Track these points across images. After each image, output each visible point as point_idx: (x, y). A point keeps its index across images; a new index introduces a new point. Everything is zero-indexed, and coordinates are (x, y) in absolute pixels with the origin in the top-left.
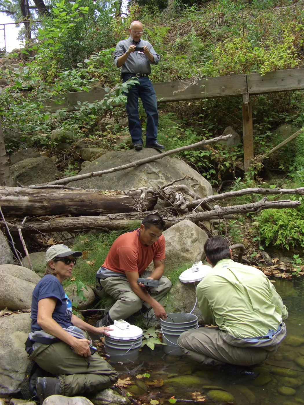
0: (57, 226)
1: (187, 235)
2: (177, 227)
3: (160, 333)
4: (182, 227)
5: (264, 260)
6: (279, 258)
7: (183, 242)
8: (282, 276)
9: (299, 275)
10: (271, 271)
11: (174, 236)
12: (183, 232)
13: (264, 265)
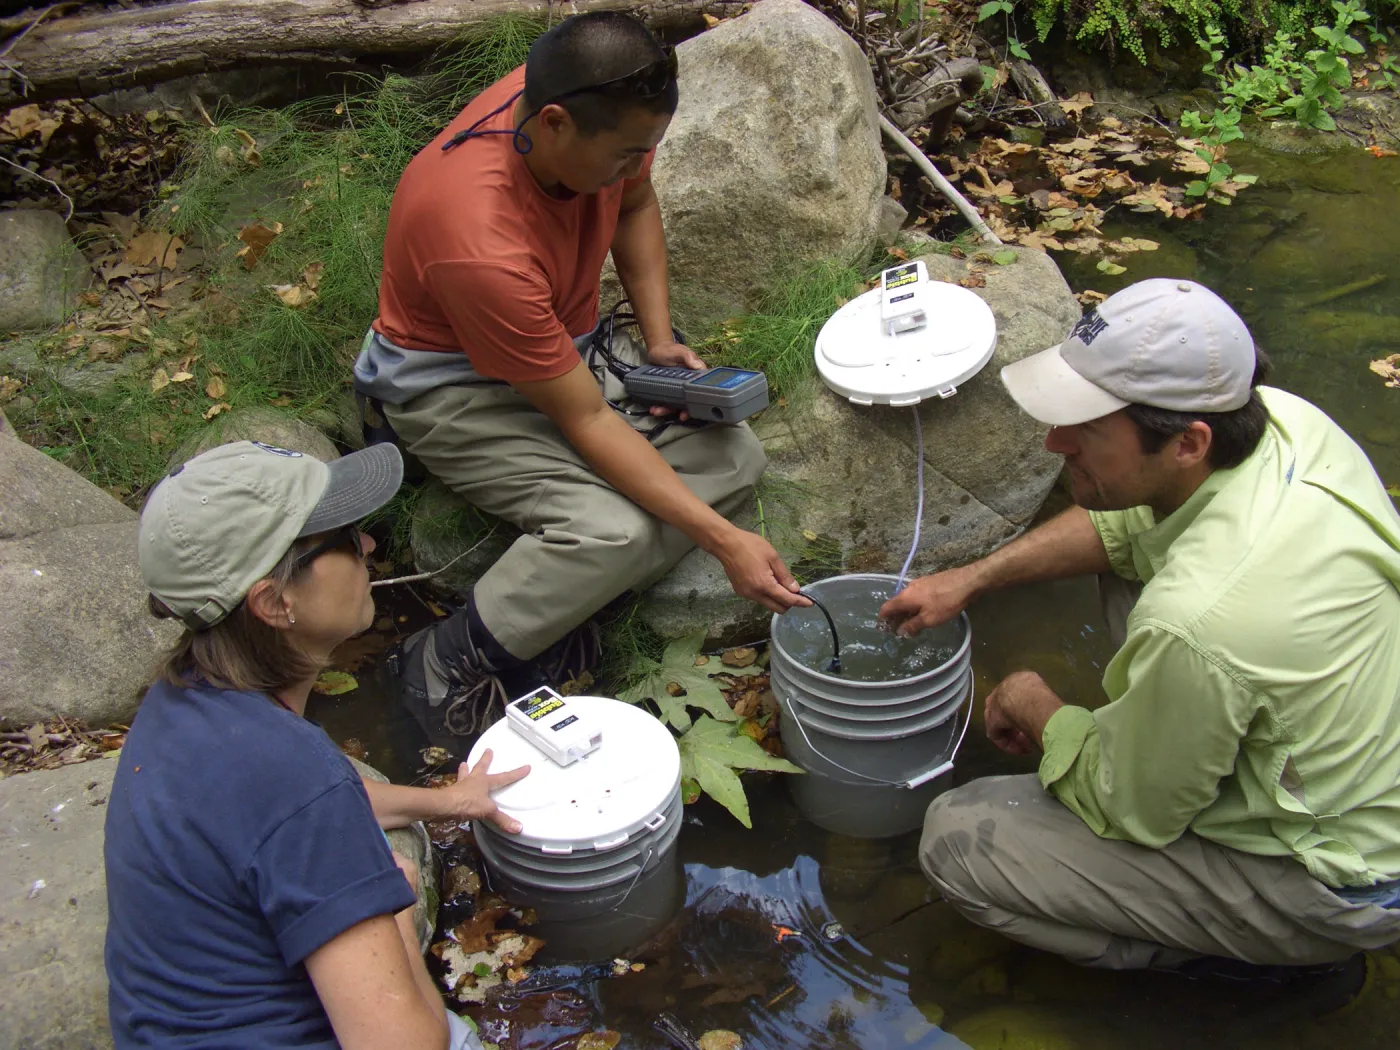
0: (67, 73)
1: (811, 96)
2: (743, 45)
3: (738, 680)
4: (781, 49)
5: (1031, 108)
6: (1092, 97)
7: (798, 138)
8: (1159, 209)
9: (1226, 202)
10: (1097, 178)
11: (741, 105)
12: (790, 78)
13: (1033, 131)
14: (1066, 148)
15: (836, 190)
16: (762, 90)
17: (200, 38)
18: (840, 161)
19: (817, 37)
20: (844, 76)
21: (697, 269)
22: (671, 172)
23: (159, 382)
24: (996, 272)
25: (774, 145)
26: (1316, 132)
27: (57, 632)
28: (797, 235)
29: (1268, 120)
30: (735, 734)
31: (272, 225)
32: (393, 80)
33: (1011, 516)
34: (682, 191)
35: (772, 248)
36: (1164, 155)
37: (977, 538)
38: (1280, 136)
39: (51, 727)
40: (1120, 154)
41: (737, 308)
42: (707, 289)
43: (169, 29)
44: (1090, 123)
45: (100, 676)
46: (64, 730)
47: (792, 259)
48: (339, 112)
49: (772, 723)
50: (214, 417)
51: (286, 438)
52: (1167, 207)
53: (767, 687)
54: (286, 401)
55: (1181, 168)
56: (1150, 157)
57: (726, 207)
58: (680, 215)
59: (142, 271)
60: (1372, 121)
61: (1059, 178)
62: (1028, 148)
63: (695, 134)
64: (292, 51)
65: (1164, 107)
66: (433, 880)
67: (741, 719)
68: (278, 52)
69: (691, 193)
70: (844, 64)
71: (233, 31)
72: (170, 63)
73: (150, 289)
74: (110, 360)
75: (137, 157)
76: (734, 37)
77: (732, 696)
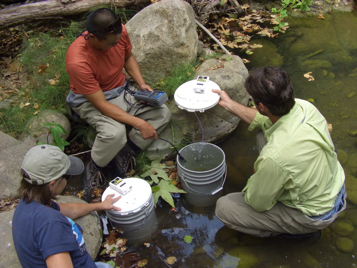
1: (178, 22)
2: (161, 9)
3: (170, 169)
4: (170, 10)
5: (234, 9)
6: (249, 5)
7: (176, 33)
8: (267, 35)
9: (284, 32)
10: (251, 27)
11: (161, 25)
12: (173, 18)
13: (234, 15)
14: (243, 19)
15: (186, 45)
16: (166, 21)
17: (23, 15)
18: (186, 38)
19: (179, 6)
20: (186, 16)
21: (153, 67)
22: (145, 43)
23: (22, 106)
24: (227, 63)
25: (170, 35)
26: (305, 11)
27: (5, 177)
28: (177, 57)
29: (293, 9)
30: (170, 184)
31: (46, 64)
32: (73, 23)
33: (233, 123)
34: (148, 48)
35: (171, 61)
36: (268, 20)
37: (225, 130)
38: (296, 13)
39: (6, 200)
40: (257, 20)
41: (163, 75)
42: (156, 71)
43: (15, 14)
44: (249, 12)
45: (16, 186)
46: (9, 201)
47: (176, 63)
48: (60, 31)
49: (179, 180)
50: (37, 114)
51: (55, 118)
52: (269, 34)
53: (176, 171)
54: (53, 107)
55: (272, 23)
56: (264, 20)
57: (159, 51)
58: (148, 54)
59: (13, 73)
60: (319, 8)
61: (242, 28)
62: (233, 19)
63: (150, 33)
64: (47, 17)
65: (267, 6)
66: (101, 227)
67: (171, 180)
68: (43, 17)
69: (150, 48)
70: (186, 13)
71: (32, 13)
72: (16, 22)
73: (16, 78)
74: (8, 99)
75: (9, 42)
76: (158, 7)
77: (169, 174)
